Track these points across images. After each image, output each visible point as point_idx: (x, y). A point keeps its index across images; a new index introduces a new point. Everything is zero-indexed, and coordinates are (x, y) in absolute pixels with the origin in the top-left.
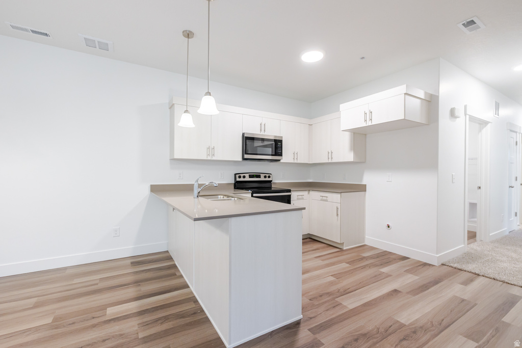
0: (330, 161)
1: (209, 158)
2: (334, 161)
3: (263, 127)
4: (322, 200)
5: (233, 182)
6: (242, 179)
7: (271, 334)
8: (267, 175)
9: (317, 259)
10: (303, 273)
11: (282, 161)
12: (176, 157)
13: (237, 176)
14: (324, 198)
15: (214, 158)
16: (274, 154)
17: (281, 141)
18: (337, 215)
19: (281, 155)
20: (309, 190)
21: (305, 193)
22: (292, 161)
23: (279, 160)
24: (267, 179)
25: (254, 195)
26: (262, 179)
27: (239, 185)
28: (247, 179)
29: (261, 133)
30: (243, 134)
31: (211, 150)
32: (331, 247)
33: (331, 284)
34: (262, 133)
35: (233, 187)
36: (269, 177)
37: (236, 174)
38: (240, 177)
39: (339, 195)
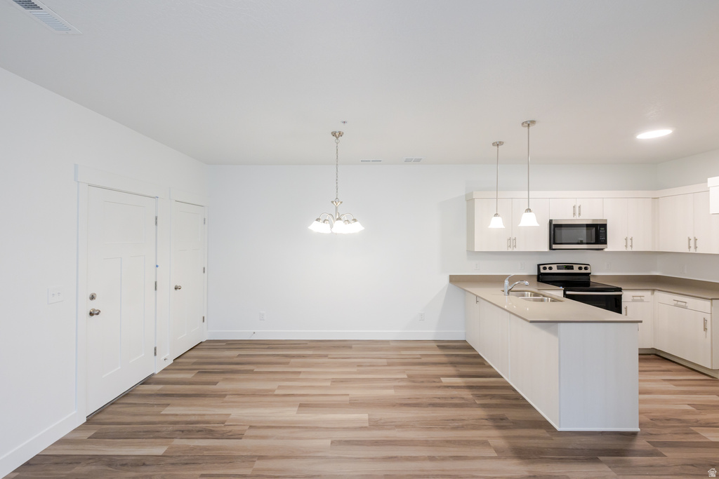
0: (692, 250)
1: (510, 250)
2: (699, 251)
3: (576, 210)
4: (675, 305)
5: (536, 274)
6: (548, 271)
7: (602, 433)
8: (583, 266)
9: (666, 383)
10: (640, 393)
11: (606, 250)
12: (476, 249)
13: (541, 267)
14: (679, 303)
15: (515, 250)
16: (594, 241)
17: (605, 226)
18: (705, 329)
19: (605, 242)
20: (654, 290)
21: (647, 295)
22: (624, 249)
23: (602, 249)
24: (583, 271)
25: (568, 293)
26: (576, 270)
27: (543, 278)
28: (555, 270)
29: (575, 218)
30: (551, 221)
31: (512, 241)
32: (694, 372)
33: (687, 412)
34: (577, 217)
35: (536, 279)
36: (586, 268)
37: (539, 265)
38: (545, 268)
39: (708, 303)
